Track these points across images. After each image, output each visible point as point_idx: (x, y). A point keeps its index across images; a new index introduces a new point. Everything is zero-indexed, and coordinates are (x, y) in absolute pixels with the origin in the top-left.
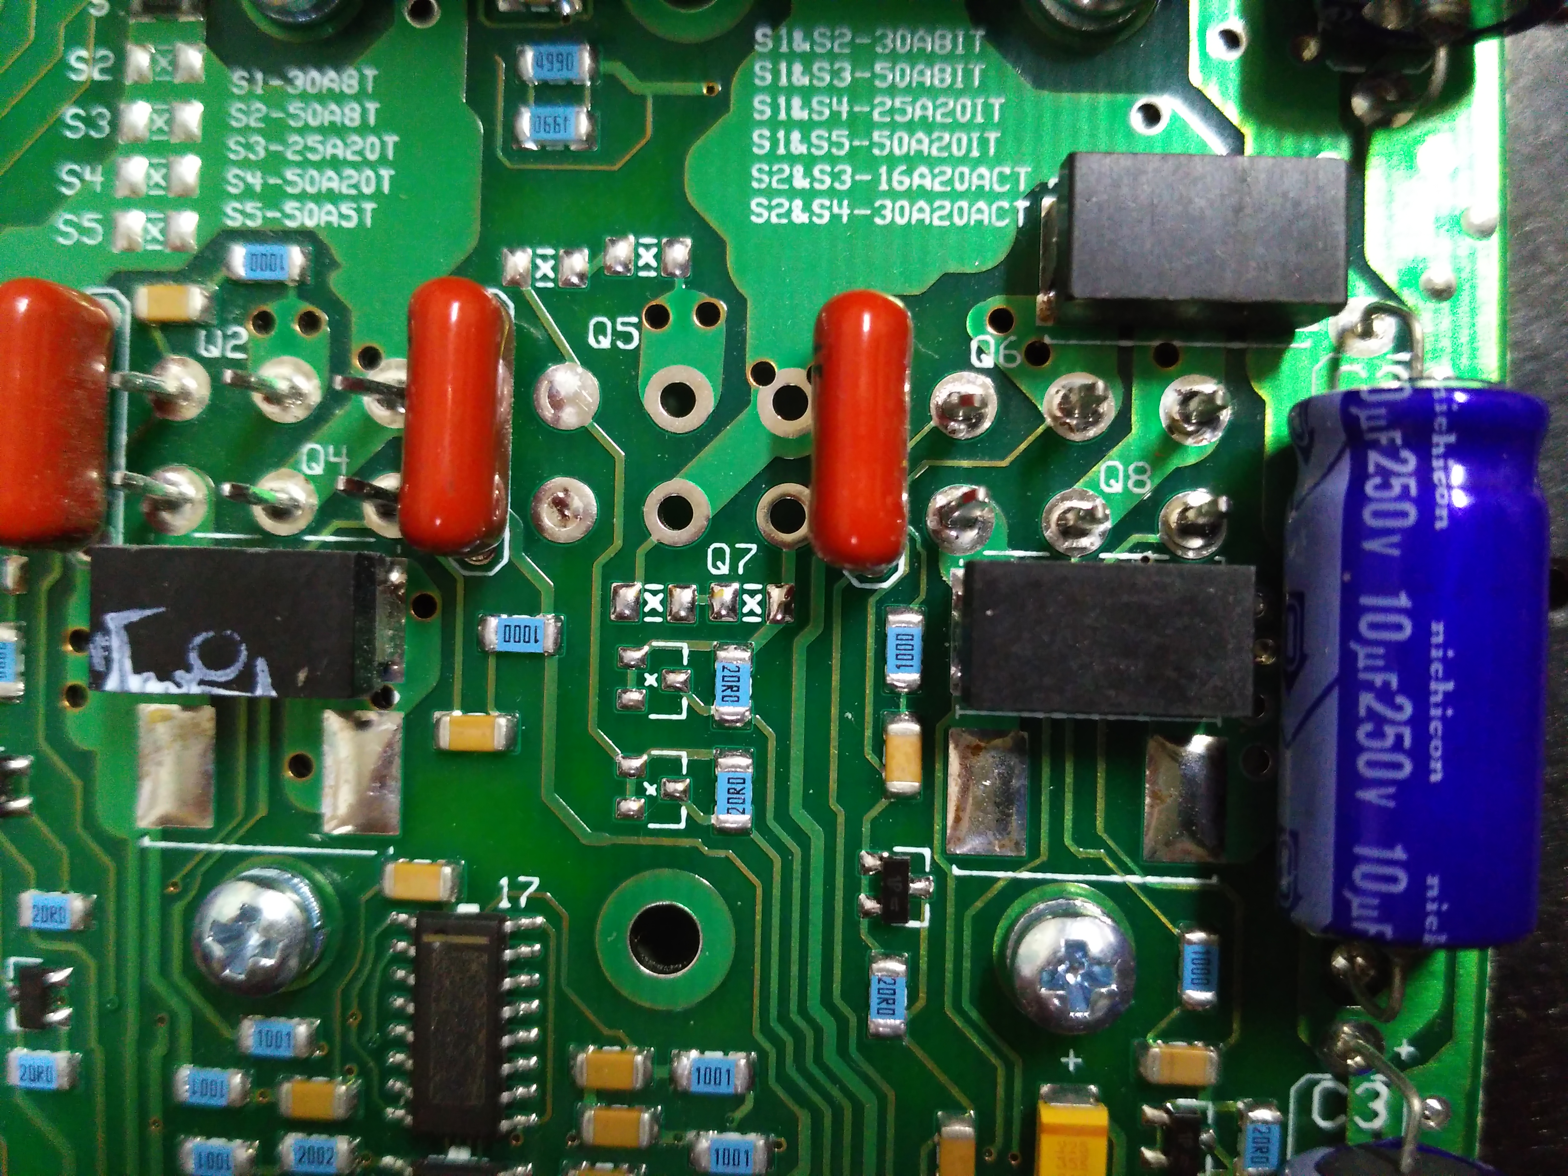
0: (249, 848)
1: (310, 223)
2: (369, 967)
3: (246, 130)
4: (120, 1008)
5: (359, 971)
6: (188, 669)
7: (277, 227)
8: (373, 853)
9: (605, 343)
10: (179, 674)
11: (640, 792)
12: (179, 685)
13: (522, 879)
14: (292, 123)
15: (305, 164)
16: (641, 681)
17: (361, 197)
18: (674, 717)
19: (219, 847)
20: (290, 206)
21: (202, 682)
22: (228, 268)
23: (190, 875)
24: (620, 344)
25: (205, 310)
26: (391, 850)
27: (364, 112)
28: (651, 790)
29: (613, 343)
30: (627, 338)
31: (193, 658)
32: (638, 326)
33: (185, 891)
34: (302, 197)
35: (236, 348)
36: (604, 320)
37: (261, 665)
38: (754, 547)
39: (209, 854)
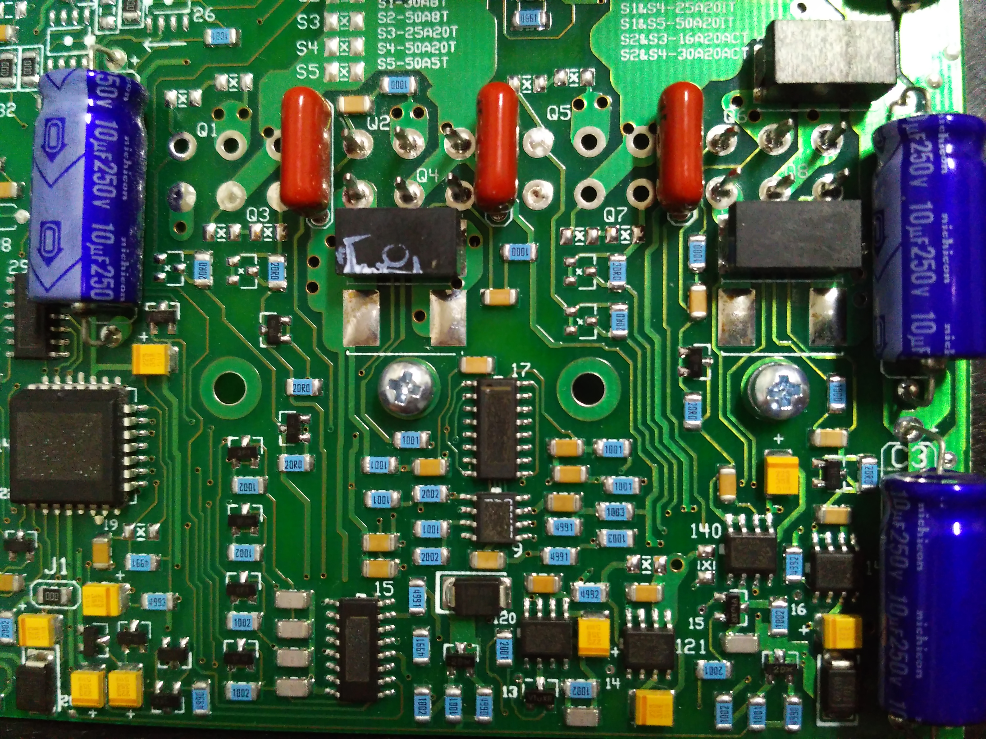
0: (397, 354)
1: (418, 67)
2: (453, 406)
3: (386, 25)
4: (336, 432)
5: (449, 409)
6: (382, 262)
7: (403, 69)
8: (454, 354)
9: (555, 117)
10: (378, 264)
11: (575, 323)
12: (378, 269)
13: (522, 364)
14: (407, 21)
15: (415, 40)
16: (574, 272)
17: (441, 55)
18: (590, 288)
19: (382, 354)
20: (408, 60)
21: (388, 268)
22: (381, 88)
23: (370, 367)
24: (562, 118)
25: (371, 108)
26: (462, 353)
27: (442, 16)
28: (580, 322)
29: (559, 117)
30: (566, 115)
31: (385, 257)
32: (571, 109)
33: (367, 374)
34: (414, 55)
35: (384, 125)
36: (555, 107)
37: (415, 259)
38: (626, 209)
39: (379, 357)
